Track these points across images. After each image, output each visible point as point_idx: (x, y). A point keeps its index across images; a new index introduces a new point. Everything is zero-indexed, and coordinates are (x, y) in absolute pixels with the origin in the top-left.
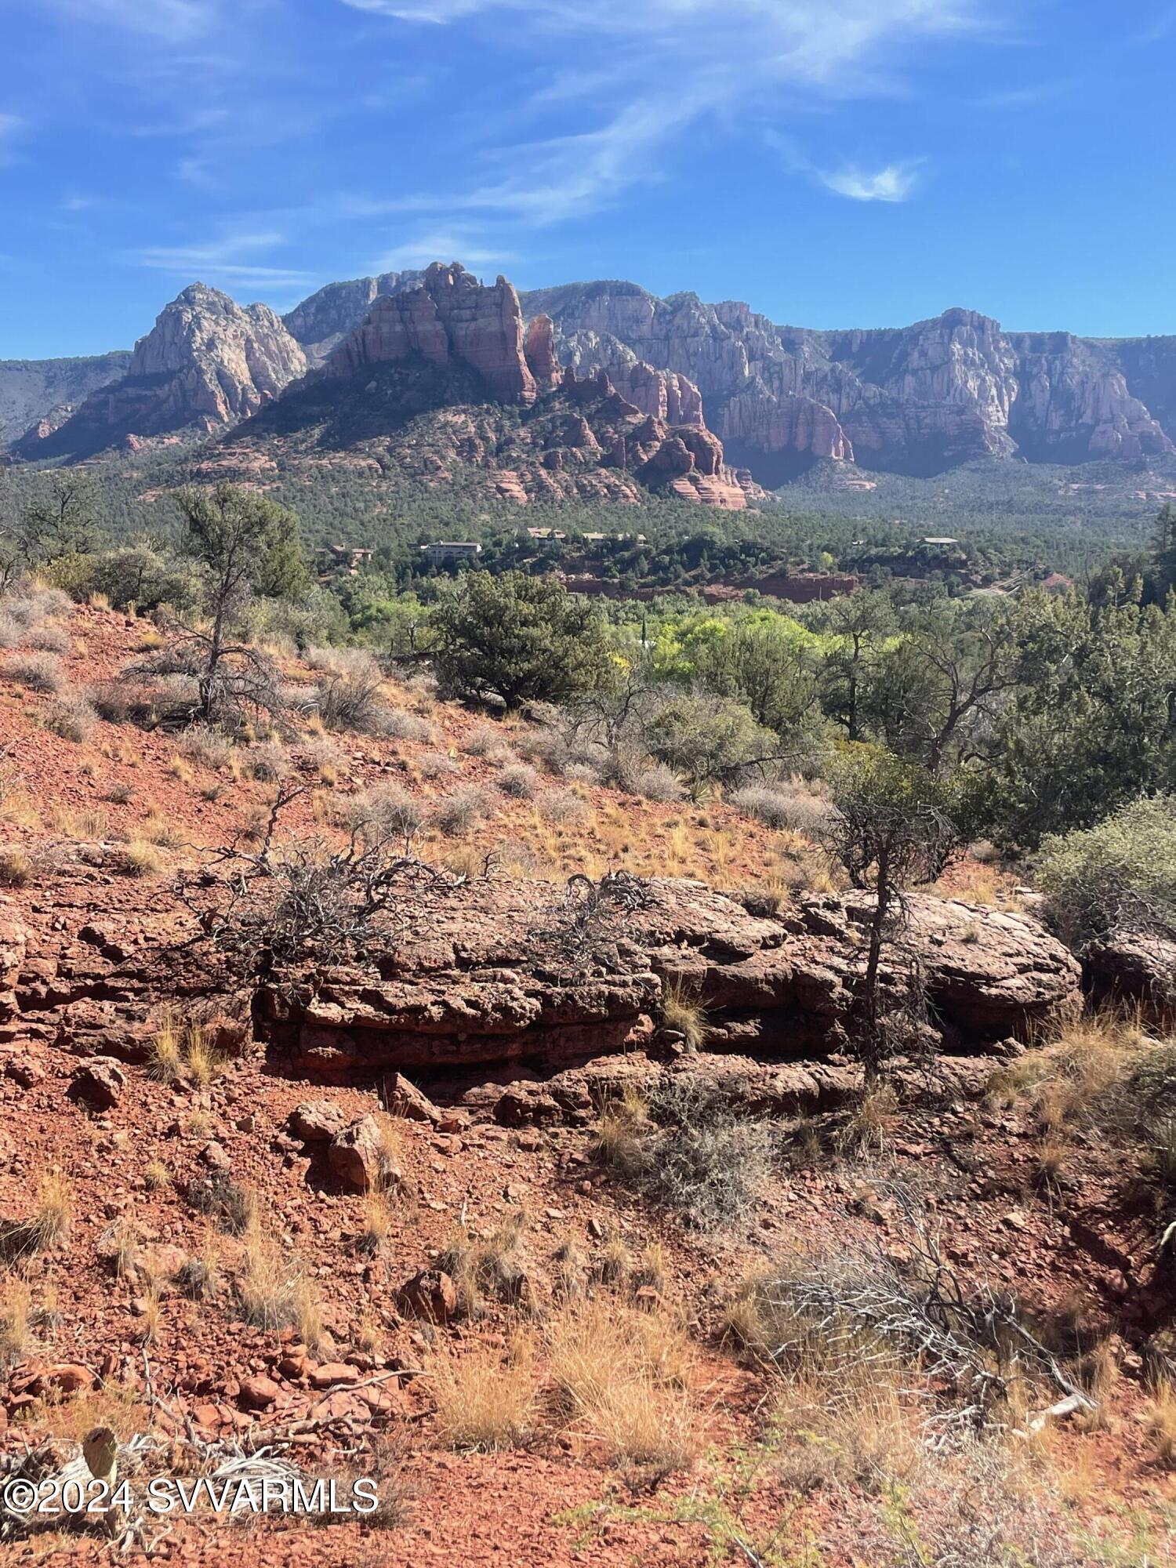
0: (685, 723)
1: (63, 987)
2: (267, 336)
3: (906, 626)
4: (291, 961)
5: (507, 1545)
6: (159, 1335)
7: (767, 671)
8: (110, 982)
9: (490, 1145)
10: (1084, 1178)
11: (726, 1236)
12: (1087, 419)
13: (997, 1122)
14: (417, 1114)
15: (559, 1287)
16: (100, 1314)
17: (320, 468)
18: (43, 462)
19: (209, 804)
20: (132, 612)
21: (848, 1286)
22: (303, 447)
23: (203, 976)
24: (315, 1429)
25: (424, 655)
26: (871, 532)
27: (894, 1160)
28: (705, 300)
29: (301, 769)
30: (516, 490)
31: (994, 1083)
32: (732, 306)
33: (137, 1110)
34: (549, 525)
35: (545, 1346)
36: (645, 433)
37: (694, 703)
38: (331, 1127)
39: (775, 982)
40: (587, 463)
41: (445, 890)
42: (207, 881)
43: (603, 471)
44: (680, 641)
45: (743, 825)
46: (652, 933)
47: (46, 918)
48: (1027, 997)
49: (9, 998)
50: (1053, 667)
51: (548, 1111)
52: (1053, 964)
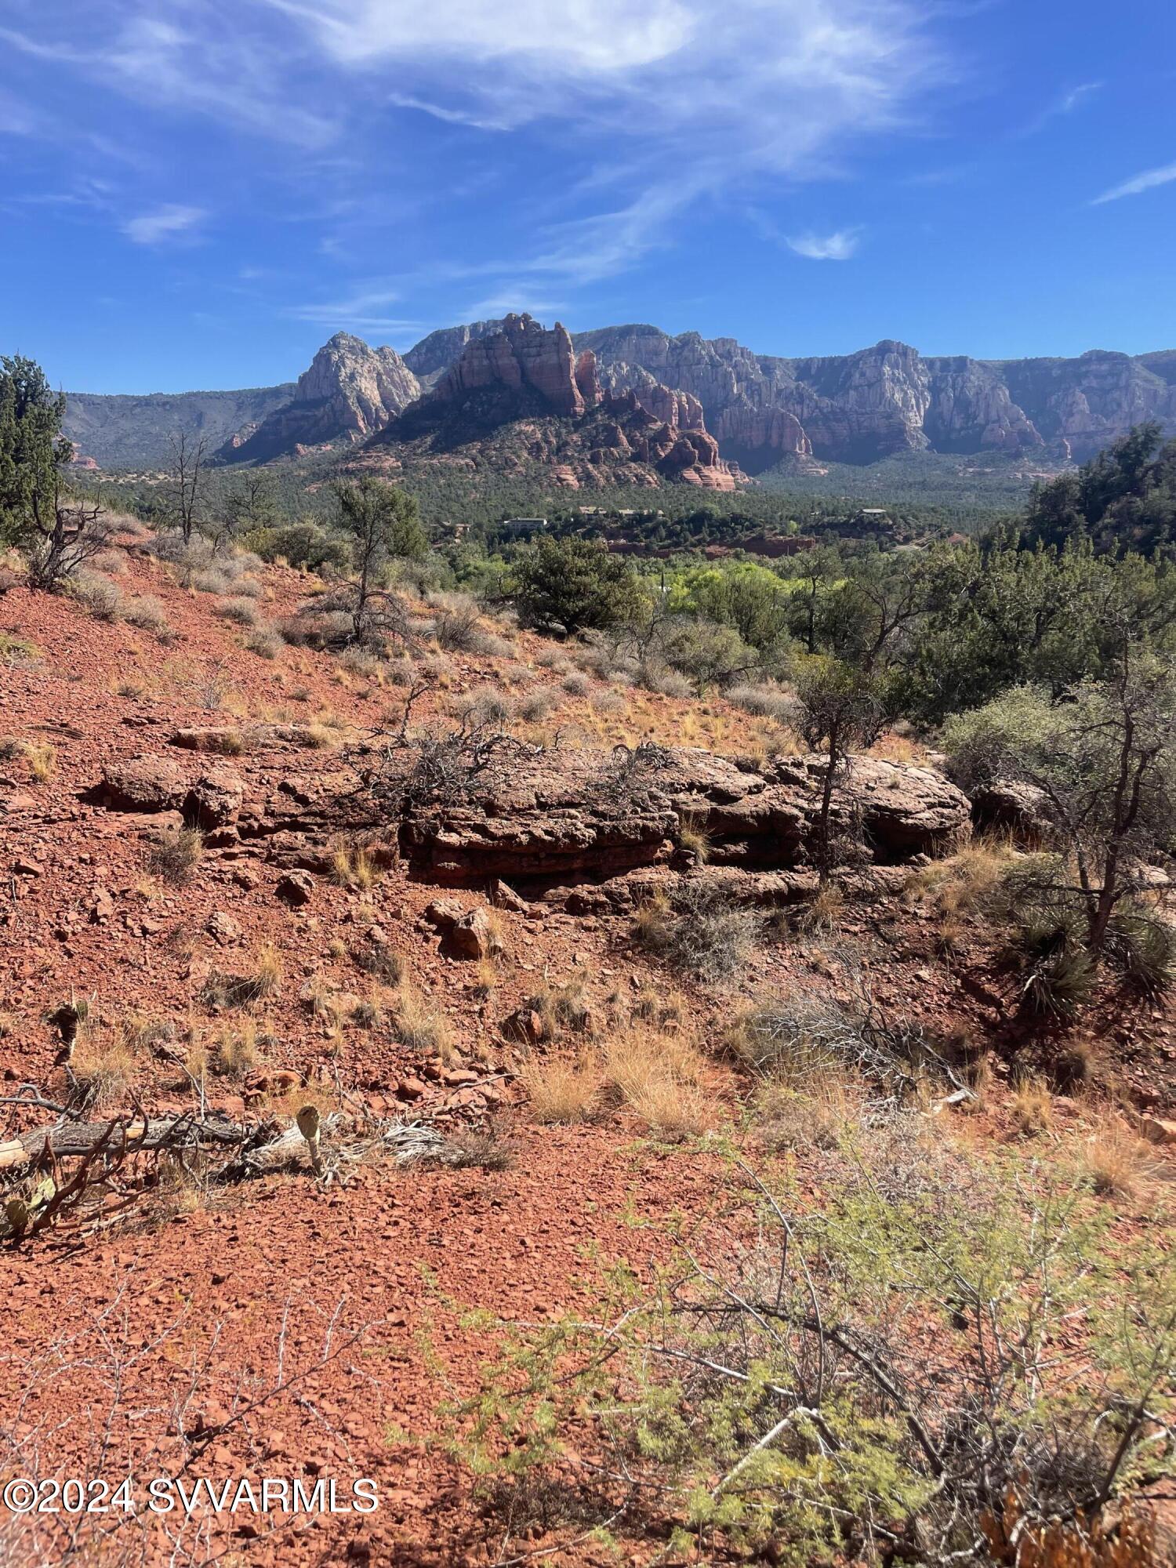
0: (693, 642)
1: (269, 823)
2: (392, 370)
3: (849, 572)
4: (424, 804)
5: (582, 1181)
6: (343, 1051)
7: (751, 606)
8: (300, 819)
9: (563, 927)
10: (971, 947)
11: (724, 986)
12: (981, 419)
13: (912, 910)
14: (512, 907)
15: (612, 1020)
16: (303, 1038)
17: (431, 465)
18: (237, 465)
19: (363, 701)
20: (304, 569)
21: (808, 1017)
22: (419, 451)
23: (365, 815)
24: (450, 1112)
25: (508, 598)
26: (825, 506)
27: (840, 936)
28: (704, 338)
29: (425, 676)
30: (571, 479)
31: (909, 884)
32: (724, 341)
33: (323, 905)
34: (594, 504)
35: (603, 1060)
36: (662, 437)
37: (700, 628)
38: (455, 915)
39: (758, 817)
40: (621, 459)
41: (528, 756)
42: (365, 751)
43: (633, 465)
44: (688, 587)
45: (734, 713)
46: (672, 784)
47: (255, 776)
48: (935, 825)
49: (232, 830)
50: (955, 597)
51: (602, 904)
52: (952, 803)
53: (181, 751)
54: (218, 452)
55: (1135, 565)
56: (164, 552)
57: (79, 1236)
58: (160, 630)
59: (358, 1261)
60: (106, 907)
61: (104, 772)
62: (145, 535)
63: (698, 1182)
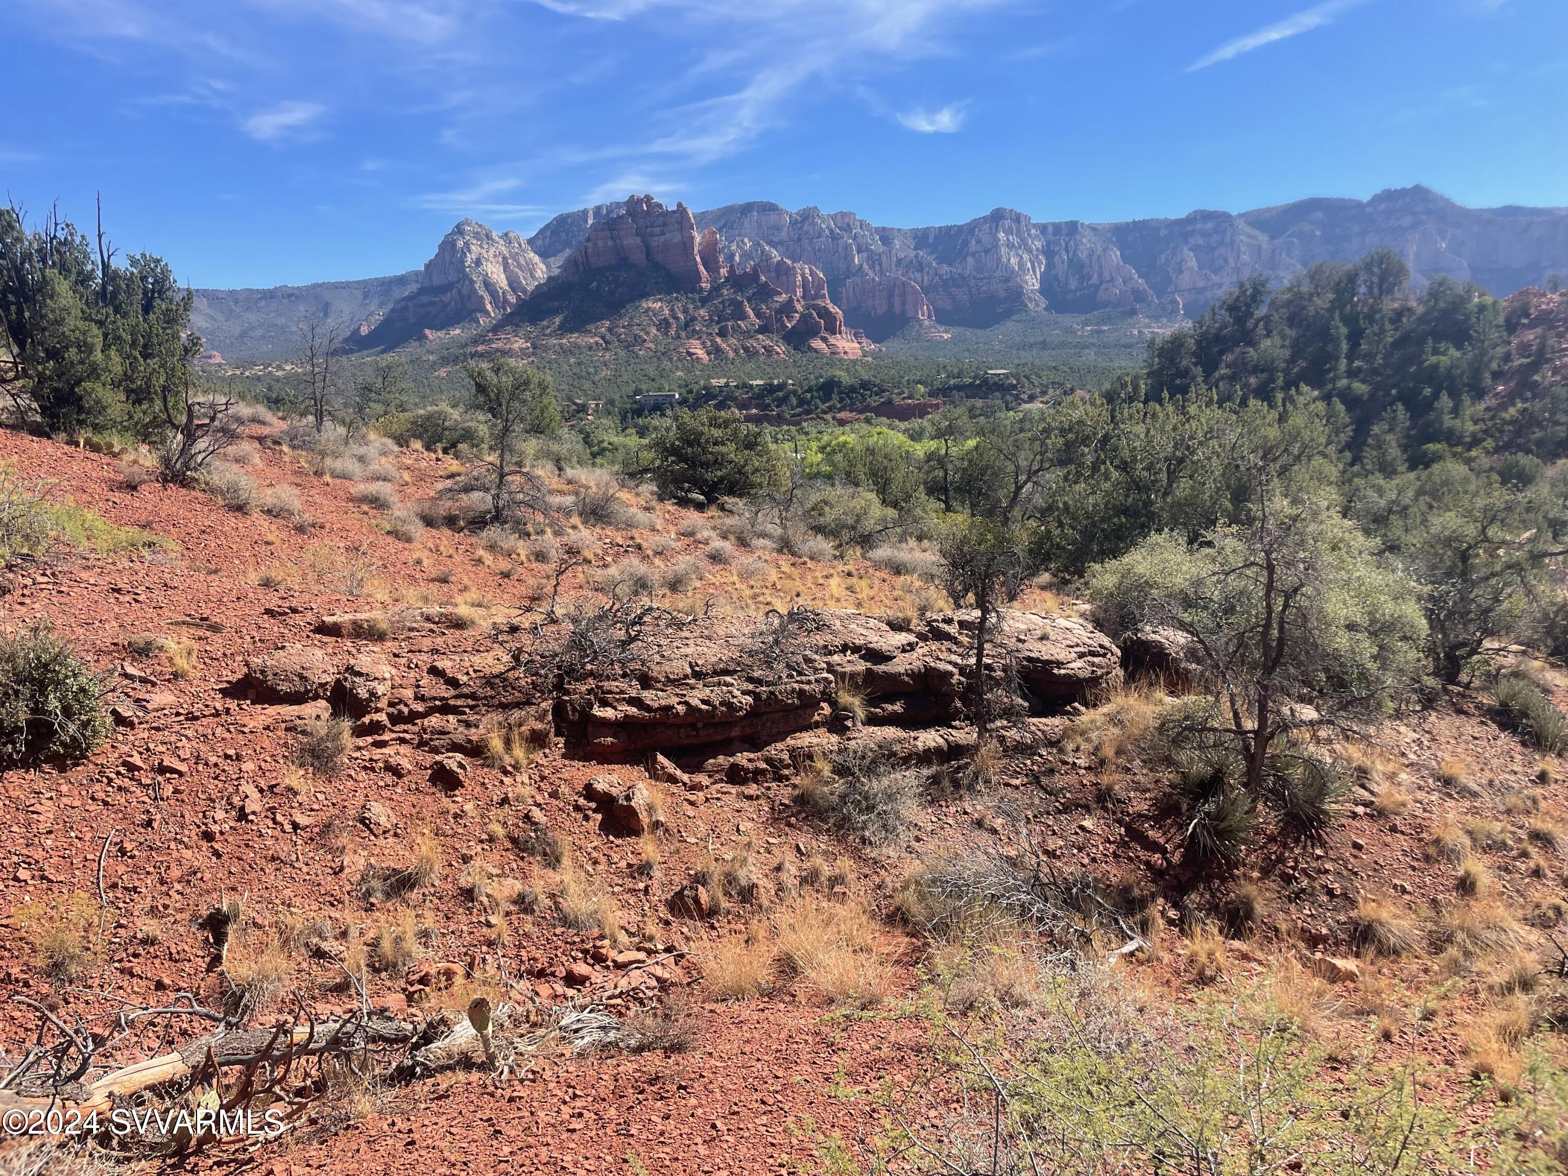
0: (832, 507)
1: (419, 707)
2: (517, 254)
3: (981, 432)
4: (577, 680)
5: (766, 1058)
6: (506, 939)
7: (886, 468)
8: (452, 702)
9: (724, 797)
10: (1132, 794)
11: (891, 849)
12: (1095, 280)
13: (1070, 760)
14: (673, 779)
15: (779, 890)
16: (465, 928)
17: (561, 345)
18: (365, 352)
19: (506, 580)
20: (440, 451)
21: (977, 874)
22: (548, 331)
23: (517, 694)
24: (620, 995)
25: (646, 470)
26: (949, 368)
27: (1002, 791)
28: (824, 212)
29: (568, 552)
30: (700, 353)
31: (1066, 734)
32: (843, 215)
33: (478, 789)
34: (725, 376)
35: (774, 932)
36: (788, 308)
37: (838, 492)
38: (614, 792)
39: (912, 675)
40: (749, 331)
41: (680, 626)
42: (514, 629)
43: (760, 336)
44: (822, 452)
45: (878, 574)
46: (826, 647)
47: (403, 661)
48: (1085, 674)
49: (382, 717)
50: (1086, 450)
51: (763, 772)
52: (1102, 651)
53: (326, 639)
54: (346, 340)
55: (1258, 411)
56: (295, 440)
57: (245, 1150)
58: (296, 519)
59: (544, 1157)
60: (254, 804)
61: (247, 664)
62: (276, 425)
63: (886, 1051)
